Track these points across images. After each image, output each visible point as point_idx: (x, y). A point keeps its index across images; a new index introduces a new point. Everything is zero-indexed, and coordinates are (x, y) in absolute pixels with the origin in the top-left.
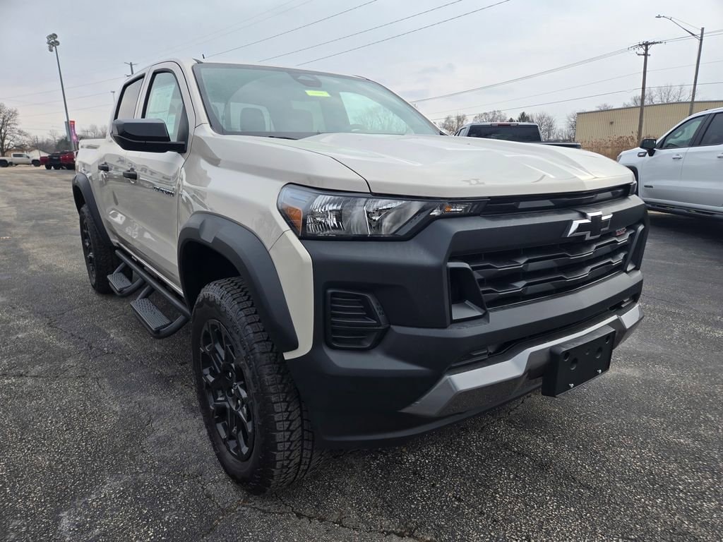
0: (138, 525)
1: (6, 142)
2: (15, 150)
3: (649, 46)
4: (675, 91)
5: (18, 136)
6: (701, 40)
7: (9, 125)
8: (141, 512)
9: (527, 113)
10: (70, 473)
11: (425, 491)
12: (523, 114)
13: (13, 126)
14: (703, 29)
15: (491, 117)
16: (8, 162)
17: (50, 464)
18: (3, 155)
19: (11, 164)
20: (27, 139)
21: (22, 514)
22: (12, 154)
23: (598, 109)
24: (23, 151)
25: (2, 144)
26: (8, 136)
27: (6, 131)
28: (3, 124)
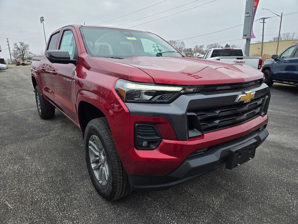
1: (25, 56)
2: (27, 59)
3: (265, 19)
4: (290, 35)
5: (29, 54)
6: (282, 17)
7: (26, 50)
9: (228, 44)
12: (227, 44)
13: (27, 50)
14: (282, 13)
15: (214, 46)
16: (25, 63)
18: (23, 61)
19: (26, 65)
20: (32, 55)
22: (26, 61)
24: (30, 60)
25: (23, 57)
26: (25, 54)
27: (24, 52)
28: (24, 50)
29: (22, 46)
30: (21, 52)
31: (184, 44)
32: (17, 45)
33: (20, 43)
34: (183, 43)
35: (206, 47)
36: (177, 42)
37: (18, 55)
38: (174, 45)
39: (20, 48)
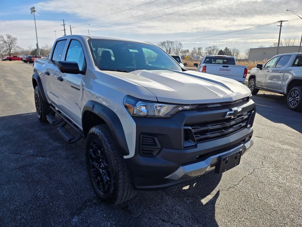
0: (103, 220)
1: (12, 51)
3: (282, 22)
5: (16, 48)
7: (13, 44)
8: (103, 216)
9: (228, 48)
10: (73, 198)
11: (210, 214)
12: (226, 48)
13: (15, 44)
15: (212, 48)
17: (64, 194)
21: (59, 214)
23: (258, 47)
25: (10, 51)
26: (12, 48)
27: (12, 46)
28: (11, 43)
29: (9, 39)
30: (8, 45)
31: (182, 45)
32: (3, 37)
33: (7, 35)
34: (180, 44)
35: (204, 50)
36: (175, 43)
37: (5, 49)
38: (171, 45)
39: (7, 41)
